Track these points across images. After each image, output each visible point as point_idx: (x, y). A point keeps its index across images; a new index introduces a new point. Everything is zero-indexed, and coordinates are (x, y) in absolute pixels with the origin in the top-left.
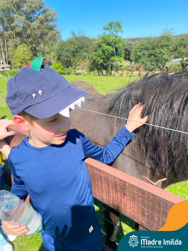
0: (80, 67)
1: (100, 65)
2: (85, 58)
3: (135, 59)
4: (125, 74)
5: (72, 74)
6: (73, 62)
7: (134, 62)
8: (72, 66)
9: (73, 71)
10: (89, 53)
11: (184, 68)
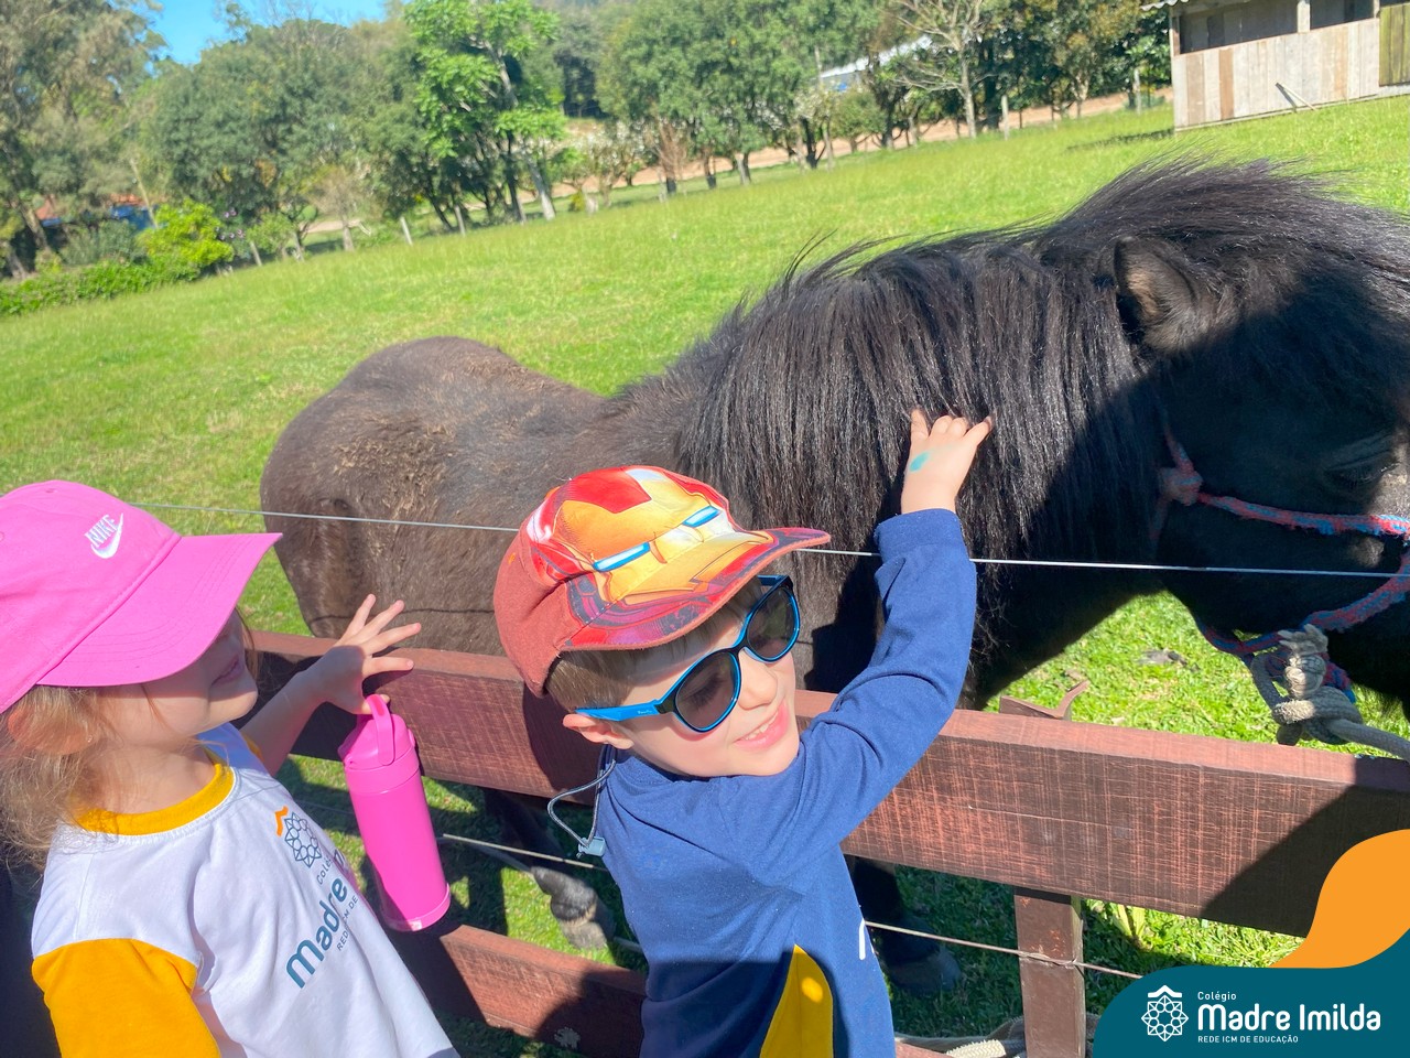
0: (324, 205)
1: (439, 171)
2: (341, 144)
3: (627, 107)
4: (592, 195)
5: (290, 251)
6: (274, 184)
7: (628, 120)
8: (277, 203)
9: (287, 233)
10: (358, 115)
11: (890, 107)
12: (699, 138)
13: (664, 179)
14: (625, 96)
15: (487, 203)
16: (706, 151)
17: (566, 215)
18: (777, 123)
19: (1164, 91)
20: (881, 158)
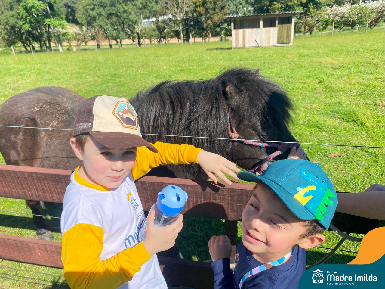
3: (86, 22)
4: (75, 46)
7: (86, 26)
11: (161, 33)
12: (108, 34)
13: (97, 44)
15: (40, 45)
16: (110, 38)
17: (67, 51)
18: (130, 32)
19: (229, 38)
20: (158, 46)
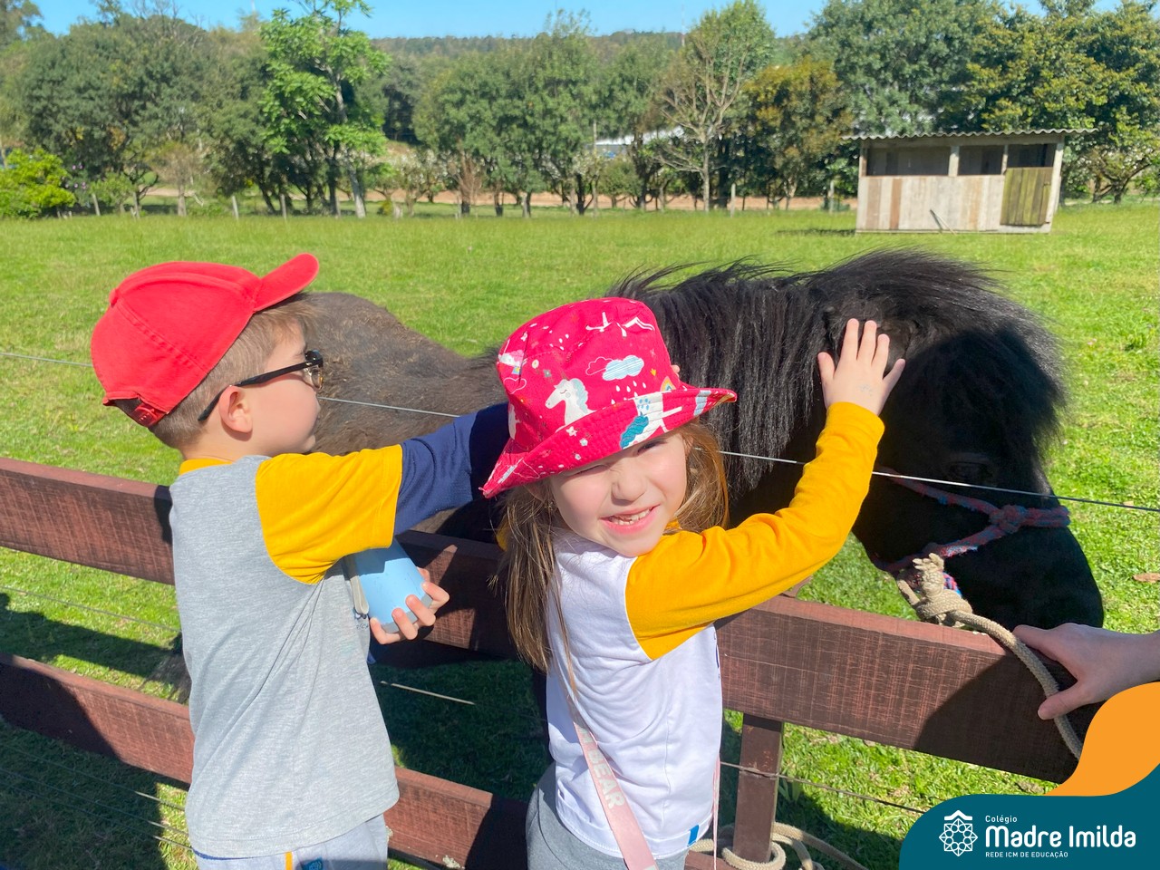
0: (164, 174)
1: (272, 163)
2: (188, 126)
3: (438, 140)
4: (399, 204)
5: (127, 208)
6: (122, 149)
7: (437, 150)
8: (122, 165)
9: (127, 192)
10: (207, 105)
11: (647, 180)
12: (493, 175)
13: (461, 202)
14: (438, 130)
15: (308, 196)
16: (499, 186)
17: (375, 217)
18: (557, 175)
19: (850, 201)
20: (635, 216)
